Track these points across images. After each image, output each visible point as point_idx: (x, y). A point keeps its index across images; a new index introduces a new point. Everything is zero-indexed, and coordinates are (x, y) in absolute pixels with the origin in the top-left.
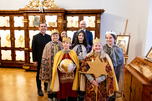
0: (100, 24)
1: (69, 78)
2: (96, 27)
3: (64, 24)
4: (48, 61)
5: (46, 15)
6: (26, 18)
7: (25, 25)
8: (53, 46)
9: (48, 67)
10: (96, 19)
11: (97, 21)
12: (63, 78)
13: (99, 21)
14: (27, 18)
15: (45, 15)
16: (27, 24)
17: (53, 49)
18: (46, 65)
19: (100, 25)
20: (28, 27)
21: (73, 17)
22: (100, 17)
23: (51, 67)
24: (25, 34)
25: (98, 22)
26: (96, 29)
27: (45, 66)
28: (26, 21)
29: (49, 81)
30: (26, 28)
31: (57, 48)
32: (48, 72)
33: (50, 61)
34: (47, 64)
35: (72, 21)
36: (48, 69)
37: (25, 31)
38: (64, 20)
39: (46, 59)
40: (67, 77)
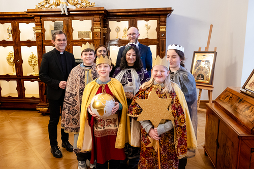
0: (165, 33)
1: (110, 128)
2: (159, 38)
3: (104, 34)
4: (75, 98)
5: (74, 19)
6: (38, 25)
7: (37, 37)
8: (83, 72)
9: (75, 108)
10: (159, 24)
11: (159, 29)
12: (99, 128)
13: (164, 28)
14: (41, 25)
15: (71, 20)
16: (40, 36)
17: (84, 77)
18: (71, 104)
19: (165, 36)
20: (42, 40)
21: (119, 21)
22: (165, 21)
23: (79, 107)
24: (39, 52)
25: (161, 30)
26: (159, 42)
27: (69, 105)
29: (76, 131)
30: (40, 43)
32: (75, 117)
34: (73, 103)
35: (118, 30)
37: (38, 48)
38: (104, 27)
39: (72, 94)
40: (105, 127)
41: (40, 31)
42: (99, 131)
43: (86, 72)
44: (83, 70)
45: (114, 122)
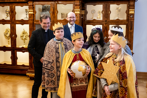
0: (133, 15)
1: (82, 85)
2: (128, 20)
3: (82, 15)
4: (52, 65)
5: (59, 4)
6: (31, 8)
7: (30, 17)
8: (57, 45)
9: (53, 72)
10: (129, 8)
11: (129, 11)
12: (74, 84)
13: (132, 11)
14: (33, 8)
15: (57, 4)
16: (32, 16)
17: (58, 48)
18: (49, 70)
19: (133, 17)
20: (34, 20)
21: (95, 5)
22: (134, 6)
23: (56, 71)
24: (30, 29)
25: (130, 12)
26: (128, 22)
27: (48, 71)
28: (31, 11)
29: (55, 90)
30: (31, 22)
31: (63, 46)
32: (53, 79)
33: (55, 64)
34: (51, 68)
35: (93, 12)
36: (52, 75)
37: (30, 26)
38: (83, 10)
39: (49, 62)
40: (79, 84)
41: (32, 13)
42: (74, 87)
43: (59, 44)
44: (57, 43)
45: (85, 80)
